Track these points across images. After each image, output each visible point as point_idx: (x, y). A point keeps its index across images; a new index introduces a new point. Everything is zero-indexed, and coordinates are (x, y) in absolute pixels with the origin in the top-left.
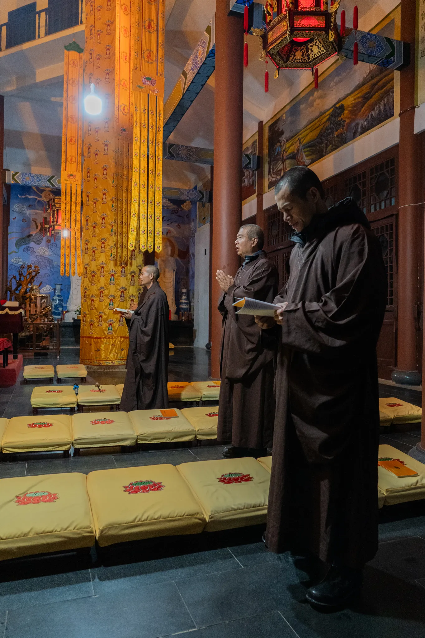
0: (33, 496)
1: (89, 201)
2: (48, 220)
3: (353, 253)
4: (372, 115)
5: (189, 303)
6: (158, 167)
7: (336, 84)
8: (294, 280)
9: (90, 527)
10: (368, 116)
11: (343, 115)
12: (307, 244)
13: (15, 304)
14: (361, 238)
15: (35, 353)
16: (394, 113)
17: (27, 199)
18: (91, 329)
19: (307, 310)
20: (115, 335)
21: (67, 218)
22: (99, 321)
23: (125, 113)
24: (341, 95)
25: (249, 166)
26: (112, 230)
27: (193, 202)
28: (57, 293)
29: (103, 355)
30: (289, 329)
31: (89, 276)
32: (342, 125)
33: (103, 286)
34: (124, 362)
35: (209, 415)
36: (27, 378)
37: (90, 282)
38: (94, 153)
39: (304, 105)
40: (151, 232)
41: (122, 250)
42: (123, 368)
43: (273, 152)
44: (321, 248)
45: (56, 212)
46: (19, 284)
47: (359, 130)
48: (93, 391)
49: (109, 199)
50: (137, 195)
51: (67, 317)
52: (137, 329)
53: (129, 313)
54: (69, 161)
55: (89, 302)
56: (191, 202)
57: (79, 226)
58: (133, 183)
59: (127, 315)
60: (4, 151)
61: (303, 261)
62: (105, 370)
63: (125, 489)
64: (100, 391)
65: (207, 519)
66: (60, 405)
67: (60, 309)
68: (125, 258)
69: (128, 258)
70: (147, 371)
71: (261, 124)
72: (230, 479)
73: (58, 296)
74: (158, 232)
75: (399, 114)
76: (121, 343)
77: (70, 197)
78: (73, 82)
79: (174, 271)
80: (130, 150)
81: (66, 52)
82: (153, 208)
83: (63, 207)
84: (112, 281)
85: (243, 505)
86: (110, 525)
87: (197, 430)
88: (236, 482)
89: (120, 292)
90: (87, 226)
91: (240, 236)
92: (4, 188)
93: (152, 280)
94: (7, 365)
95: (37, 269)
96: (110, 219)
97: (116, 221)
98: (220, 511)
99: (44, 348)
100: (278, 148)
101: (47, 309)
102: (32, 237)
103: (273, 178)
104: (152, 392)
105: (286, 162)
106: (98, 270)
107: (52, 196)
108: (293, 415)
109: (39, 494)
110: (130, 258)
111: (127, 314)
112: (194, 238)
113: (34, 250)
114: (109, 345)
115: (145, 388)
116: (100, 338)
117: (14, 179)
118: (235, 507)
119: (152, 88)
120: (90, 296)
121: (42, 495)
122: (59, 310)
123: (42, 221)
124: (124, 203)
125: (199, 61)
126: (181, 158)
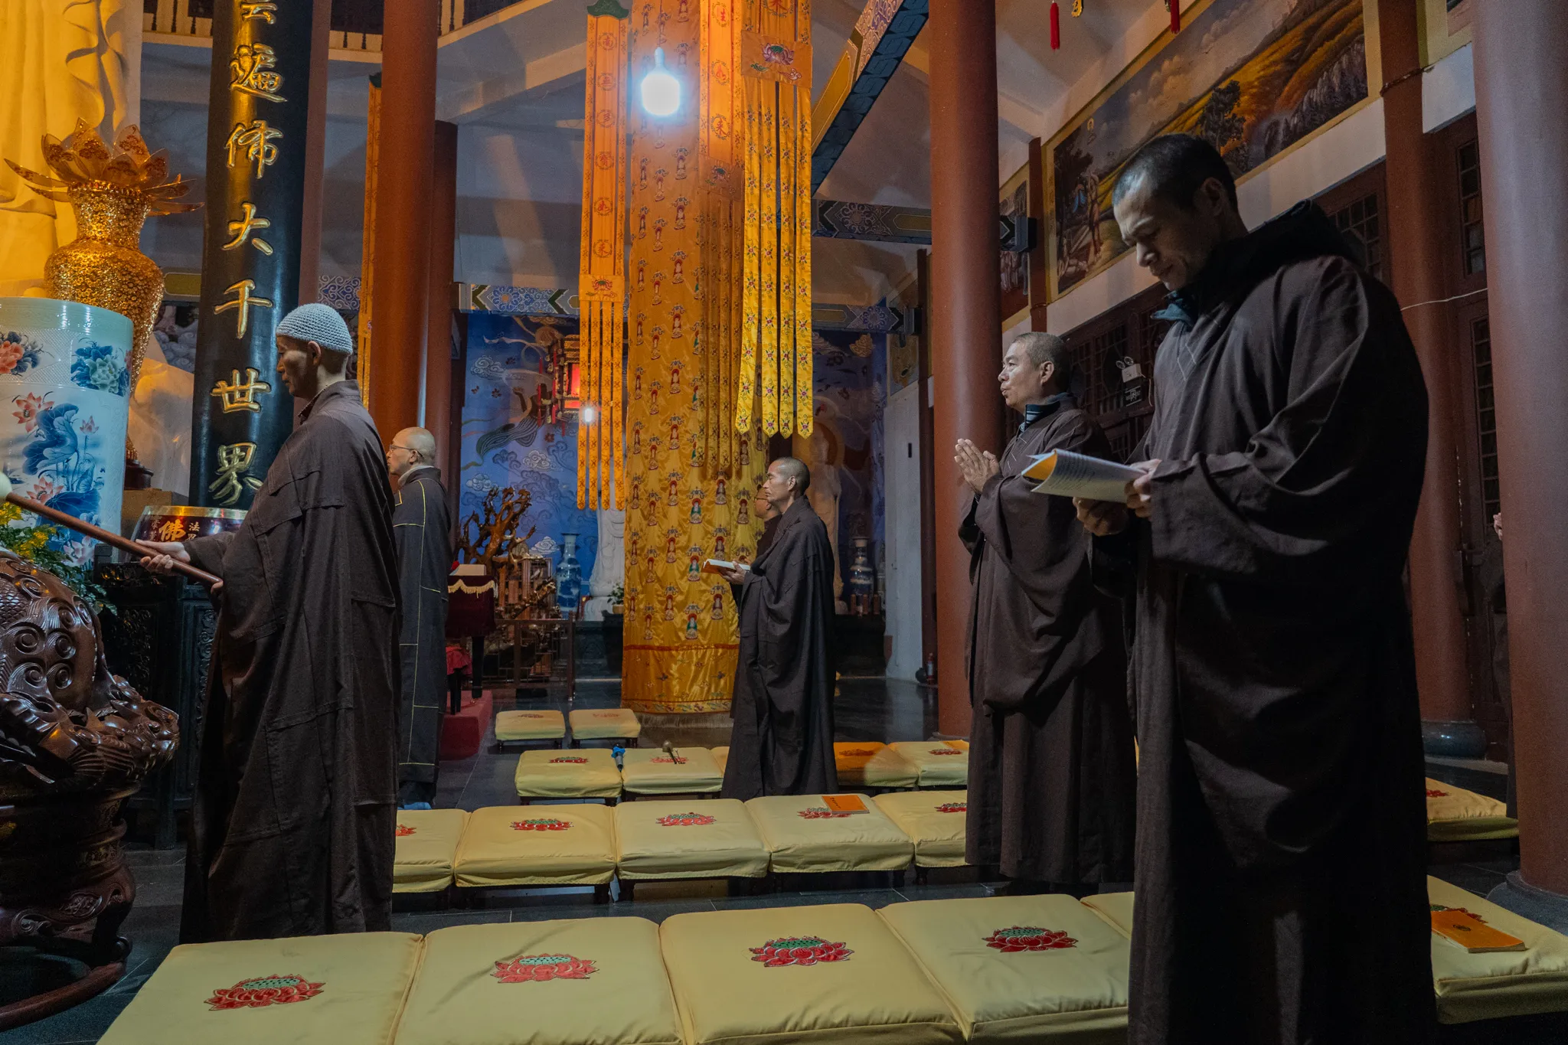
0: (537, 964)
1: (641, 334)
2: (549, 389)
3: (1329, 320)
4: (1310, 99)
5: (873, 574)
6: (801, 243)
7: (1216, 37)
8: (1170, 411)
9: (676, 1039)
10: (1302, 102)
11: (1239, 106)
12: (1201, 320)
13: (479, 570)
14: (1346, 285)
15: (518, 691)
16: (1367, 89)
17: (502, 346)
18: (648, 628)
19: (1213, 471)
20: (705, 642)
21: (593, 379)
22: (666, 609)
23: (723, 135)
24: (1230, 60)
25: (1010, 242)
26: (695, 396)
27: (878, 337)
28: (569, 555)
29: (676, 688)
30: (1169, 523)
31: (644, 503)
32: (1236, 129)
33: (676, 525)
34: (725, 705)
35: (945, 809)
36: (502, 739)
37: (645, 518)
38: (654, 227)
39: (1139, 93)
40: (786, 391)
41: (719, 443)
42: (722, 721)
43: (1068, 206)
44: (1239, 321)
45: (566, 370)
46: (485, 533)
47: (1281, 137)
48: (659, 760)
49: (687, 327)
50: (754, 308)
51: (589, 609)
52: (758, 612)
53: (739, 570)
54: (597, 251)
55: (643, 565)
56: (873, 335)
57: (618, 395)
58: (745, 279)
59: (735, 575)
60: (456, 242)
61: (1194, 359)
62: (681, 726)
63: (755, 955)
64: (675, 760)
65: (966, 1034)
66: (583, 791)
67: (575, 591)
68: (726, 459)
69: (733, 459)
70: (783, 708)
71: (1035, 144)
72: (1016, 941)
73: (571, 561)
74: (804, 390)
75: (1380, 90)
76: (717, 659)
77: (598, 330)
78: (606, 81)
79: (836, 497)
80: (733, 215)
81: (590, 18)
82: (792, 335)
83: (583, 354)
84: (696, 516)
85: (1058, 1002)
86: (722, 1034)
87: (916, 843)
88: (1031, 949)
89: (714, 539)
90: (638, 391)
91: (1010, 361)
92: (454, 323)
93: (793, 493)
94: (459, 711)
95: (524, 497)
96: (690, 374)
97: (704, 375)
98: (999, 1015)
99: (540, 679)
100: (1079, 198)
101: (546, 588)
102: (510, 432)
103: (1069, 266)
104: (796, 759)
105: (1100, 228)
106: (664, 489)
107: (558, 335)
108: (1189, 743)
109: (550, 960)
110: (737, 460)
111: (735, 571)
112: (881, 418)
113: (518, 459)
114: (689, 664)
115: (781, 753)
116: (669, 649)
117: (476, 301)
118: (1037, 1007)
119: (785, 68)
120: (646, 551)
121: (557, 961)
122: (571, 593)
123: (536, 393)
124: (722, 334)
125: (889, 6)
126: (851, 231)
